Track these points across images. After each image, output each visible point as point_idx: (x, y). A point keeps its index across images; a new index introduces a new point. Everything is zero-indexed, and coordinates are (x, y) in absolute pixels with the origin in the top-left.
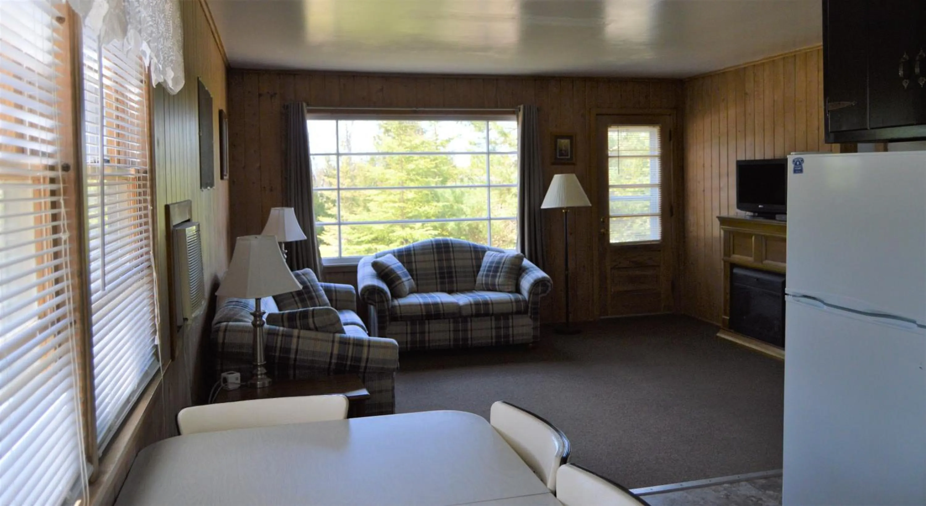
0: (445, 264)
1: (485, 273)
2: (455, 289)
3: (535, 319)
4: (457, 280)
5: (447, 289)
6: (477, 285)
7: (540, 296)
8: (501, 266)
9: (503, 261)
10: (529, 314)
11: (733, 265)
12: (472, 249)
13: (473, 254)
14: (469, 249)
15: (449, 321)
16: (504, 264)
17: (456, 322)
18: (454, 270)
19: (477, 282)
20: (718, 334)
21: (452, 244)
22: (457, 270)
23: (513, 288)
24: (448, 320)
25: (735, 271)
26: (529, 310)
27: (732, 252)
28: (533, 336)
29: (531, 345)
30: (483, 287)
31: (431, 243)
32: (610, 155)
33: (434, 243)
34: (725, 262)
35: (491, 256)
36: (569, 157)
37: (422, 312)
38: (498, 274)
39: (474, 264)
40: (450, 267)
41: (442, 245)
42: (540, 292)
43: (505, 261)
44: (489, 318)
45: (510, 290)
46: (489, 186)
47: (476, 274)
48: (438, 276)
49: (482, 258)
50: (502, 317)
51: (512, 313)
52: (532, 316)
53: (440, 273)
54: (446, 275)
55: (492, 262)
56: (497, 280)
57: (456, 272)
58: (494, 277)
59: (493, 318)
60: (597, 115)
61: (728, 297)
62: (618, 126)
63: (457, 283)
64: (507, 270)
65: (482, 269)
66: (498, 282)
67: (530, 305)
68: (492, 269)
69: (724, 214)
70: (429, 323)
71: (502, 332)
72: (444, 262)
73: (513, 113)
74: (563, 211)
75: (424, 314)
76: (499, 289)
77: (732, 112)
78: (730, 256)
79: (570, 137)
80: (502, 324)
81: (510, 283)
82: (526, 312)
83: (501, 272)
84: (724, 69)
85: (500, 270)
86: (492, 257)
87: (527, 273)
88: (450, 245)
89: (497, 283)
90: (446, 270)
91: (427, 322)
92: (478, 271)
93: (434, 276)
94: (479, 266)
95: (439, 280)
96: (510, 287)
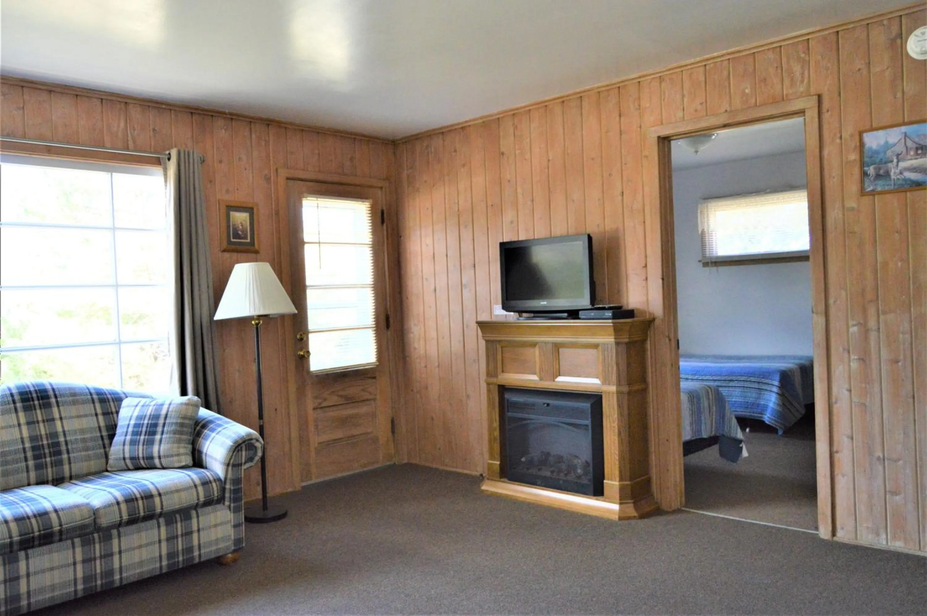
0: (42, 429)
1: (129, 438)
2: (67, 474)
3: (236, 510)
4: (69, 459)
5: (50, 478)
6: (111, 462)
7: (244, 467)
8: (161, 421)
9: (164, 412)
10: (227, 503)
11: (503, 389)
12: (95, 397)
13: (98, 405)
14: (89, 397)
15: (73, 544)
16: (166, 418)
17: (87, 542)
18: (62, 439)
19: (112, 457)
20: (484, 488)
21: (53, 390)
22: (68, 438)
23: (187, 460)
24: (69, 542)
25: (507, 396)
26: (227, 495)
27: (499, 370)
28: (235, 540)
29: (230, 555)
30: (126, 465)
31: (8, 392)
32: (306, 240)
33: (14, 391)
34: (488, 384)
35: (137, 406)
36: (249, 240)
37: (11, 537)
38: (158, 437)
39: (102, 424)
40: (53, 435)
41: (34, 395)
42: (243, 461)
43: (168, 411)
44: (155, 522)
45: (183, 464)
46: (117, 286)
47: (107, 442)
48: (29, 454)
49: (117, 413)
50: (178, 516)
51: (196, 507)
52: (232, 505)
53: (33, 448)
54: (47, 451)
55: (140, 417)
56: (156, 448)
57: (66, 443)
58: (150, 443)
59: (162, 520)
60: (288, 179)
61: (497, 433)
62: (317, 198)
63: (70, 463)
64: (173, 428)
65: (119, 431)
66: (159, 452)
67: (228, 486)
68: (144, 429)
69: (484, 317)
70: (27, 558)
71: (180, 544)
72: (41, 425)
73: (158, 162)
74: (253, 322)
75: (16, 539)
76: (161, 464)
77: (479, 180)
78: (496, 376)
79: (250, 210)
80: (179, 528)
81: (182, 451)
82: (221, 500)
83: (162, 433)
84: (466, 122)
85: (160, 429)
86: (138, 408)
87: (213, 430)
88: (51, 393)
89: (156, 454)
90: (45, 442)
91: (22, 554)
92: (112, 436)
93: (22, 456)
94: (112, 429)
95: (31, 463)
96: (183, 458)
